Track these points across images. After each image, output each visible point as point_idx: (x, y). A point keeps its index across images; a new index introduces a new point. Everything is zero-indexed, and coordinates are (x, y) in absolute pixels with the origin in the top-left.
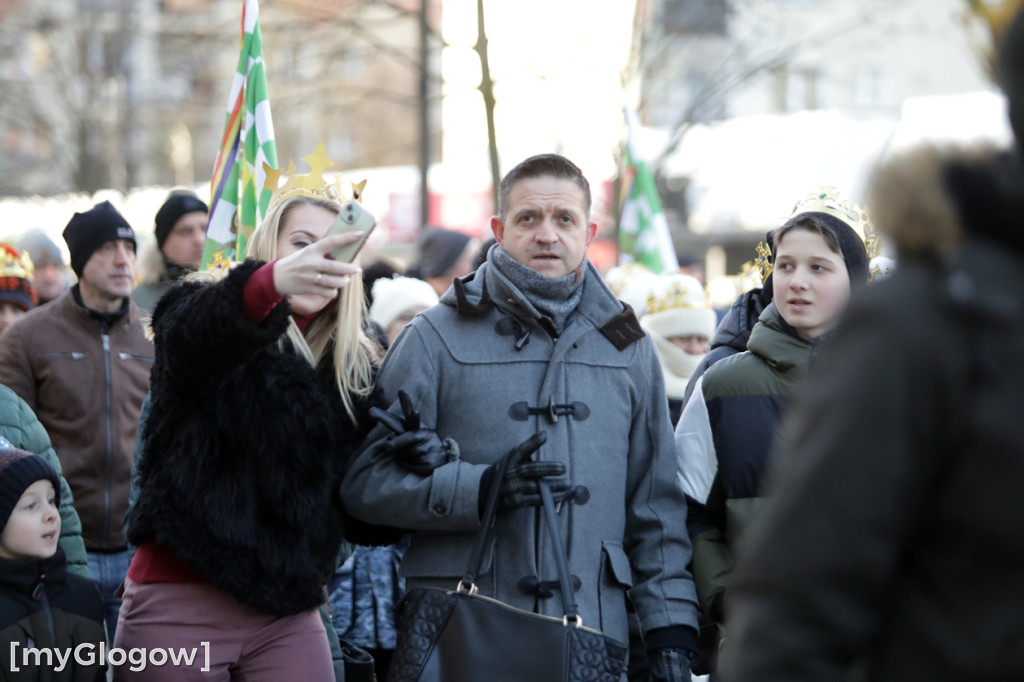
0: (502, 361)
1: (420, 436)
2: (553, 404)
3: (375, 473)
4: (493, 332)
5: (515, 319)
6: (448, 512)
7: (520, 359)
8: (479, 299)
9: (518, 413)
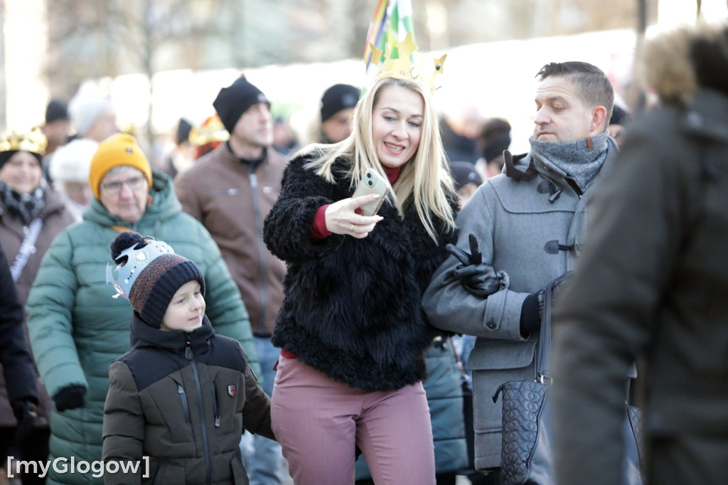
0: (539, 212)
1: (481, 268)
2: (576, 243)
3: (446, 293)
4: (536, 192)
5: (551, 181)
6: (497, 328)
7: (552, 210)
8: (526, 167)
9: (552, 248)
